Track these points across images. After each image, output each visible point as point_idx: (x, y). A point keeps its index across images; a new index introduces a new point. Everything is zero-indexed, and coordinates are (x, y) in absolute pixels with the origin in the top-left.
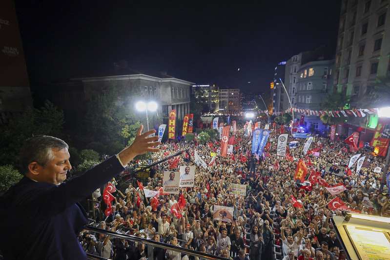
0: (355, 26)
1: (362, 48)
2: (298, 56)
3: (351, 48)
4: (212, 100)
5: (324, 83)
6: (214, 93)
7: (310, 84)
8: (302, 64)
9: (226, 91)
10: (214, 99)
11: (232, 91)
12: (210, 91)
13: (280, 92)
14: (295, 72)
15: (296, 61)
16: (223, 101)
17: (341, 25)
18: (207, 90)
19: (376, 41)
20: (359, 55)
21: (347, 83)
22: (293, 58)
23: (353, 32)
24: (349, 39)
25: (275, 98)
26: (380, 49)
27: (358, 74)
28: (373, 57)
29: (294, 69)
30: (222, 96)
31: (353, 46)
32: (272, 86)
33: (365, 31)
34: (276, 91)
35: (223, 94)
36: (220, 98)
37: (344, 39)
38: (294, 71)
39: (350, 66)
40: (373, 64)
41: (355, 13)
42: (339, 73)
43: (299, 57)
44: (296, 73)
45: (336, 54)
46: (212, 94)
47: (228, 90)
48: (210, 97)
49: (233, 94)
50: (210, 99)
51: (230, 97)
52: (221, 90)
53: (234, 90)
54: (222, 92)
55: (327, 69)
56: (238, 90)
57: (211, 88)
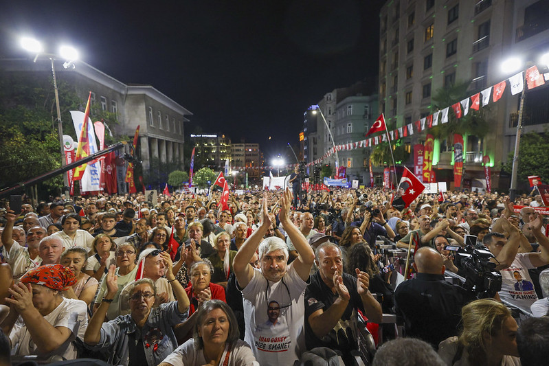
0: (399, 45)
1: (410, 69)
2: (331, 94)
3: (397, 72)
4: (222, 157)
5: (366, 125)
6: (223, 148)
7: (350, 125)
8: (337, 103)
9: (241, 146)
10: (224, 155)
11: (250, 146)
12: (217, 144)
13: (312, 143)
14: (330, 113)
15: (330, 99)
16: (238, 161)
17: (382, 47)
18: (213, 142)
19: (425, 58)
20: (407, 79)
21: (396, 114)
22: (326, 96)
23: (398, 53)
24: (393, 61)
25: (307, 152)
26: (431, 66)
27: (409, 102)
28: (424, 77)
29: (328, 109)
30: (235, 153)
31: (398, 69)
32: (302, 137)
33: (411, 49)
34: (307, 143)
35: (237, 150)
36: (233, 156)
37: (387, 63)
38: (328, 113)
39: (397, 93)
40: (424, 87)
41: (397, 31)
42: (384, 105)
43: (333, 95)
44: (331, 116)
45: (380, 82)
46: (221, 149)
47: (243, 144)
48: (218, 152)
49: (250, 150)
50: (218, 156)
51: (246, 155)
52: (235, 145)
53: (252, 144)
54: (235, 148)
55: (367, 107)
56: (258, 144)
57: (219, 139)
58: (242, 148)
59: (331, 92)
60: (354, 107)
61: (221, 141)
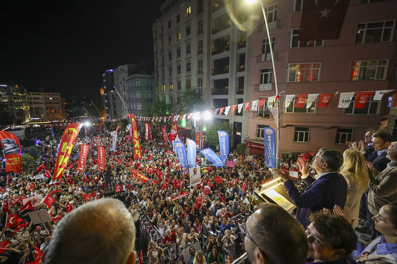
4: (16, 106)
5: (149, 93)
6: (18, 97)
7: (138, 93)
8: (129, 75)
9: (39, 94)
10: (19, 104)
11: (50, 94)
12: (9, 94)
13: (112, 99)
14: (124, 80)
15: (123, 70)
16: (37, 108)
18: (3, 91)
21: (165, 94)
22: (120, 67)
25: (107, 105)
28: (178, 78)
29: (122, 78)
30: (34, 101)
32: (102, 92)
34: (107, 98)
35: (34, 98)
36: (30, 103)
37: (159, 60)
38: (122, 80)
43: (125, 68)
44: (125, 82)
45: (155, 71)
46: (15, 98)
47: (43, 93)
48: (11, 101)
49: (51, 99)
50: (11, 105)
51: (46, 103)
52: (31, 93)
53: (52, 93)
54: (32, 96)
55: (149, 81)
56: (59, 94)
57: (11, 89)
58: (41, 97)
59: (124, 65)
60: (140, 81)
61: (14, 91)
